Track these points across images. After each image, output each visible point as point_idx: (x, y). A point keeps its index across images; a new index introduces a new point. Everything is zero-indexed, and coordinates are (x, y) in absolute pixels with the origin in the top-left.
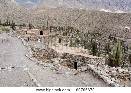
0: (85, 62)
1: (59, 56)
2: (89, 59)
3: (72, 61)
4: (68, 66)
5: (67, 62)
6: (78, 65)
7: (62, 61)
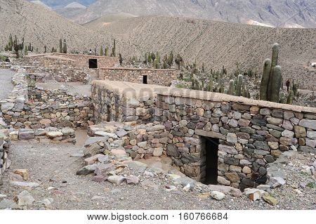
0: (265, 139)
1: (129, 112)
2: (296, 121)
3: (191, 132)
4: (169, 160)
5: (164, 140)
6: (222, 152)
7: (143, 132)
